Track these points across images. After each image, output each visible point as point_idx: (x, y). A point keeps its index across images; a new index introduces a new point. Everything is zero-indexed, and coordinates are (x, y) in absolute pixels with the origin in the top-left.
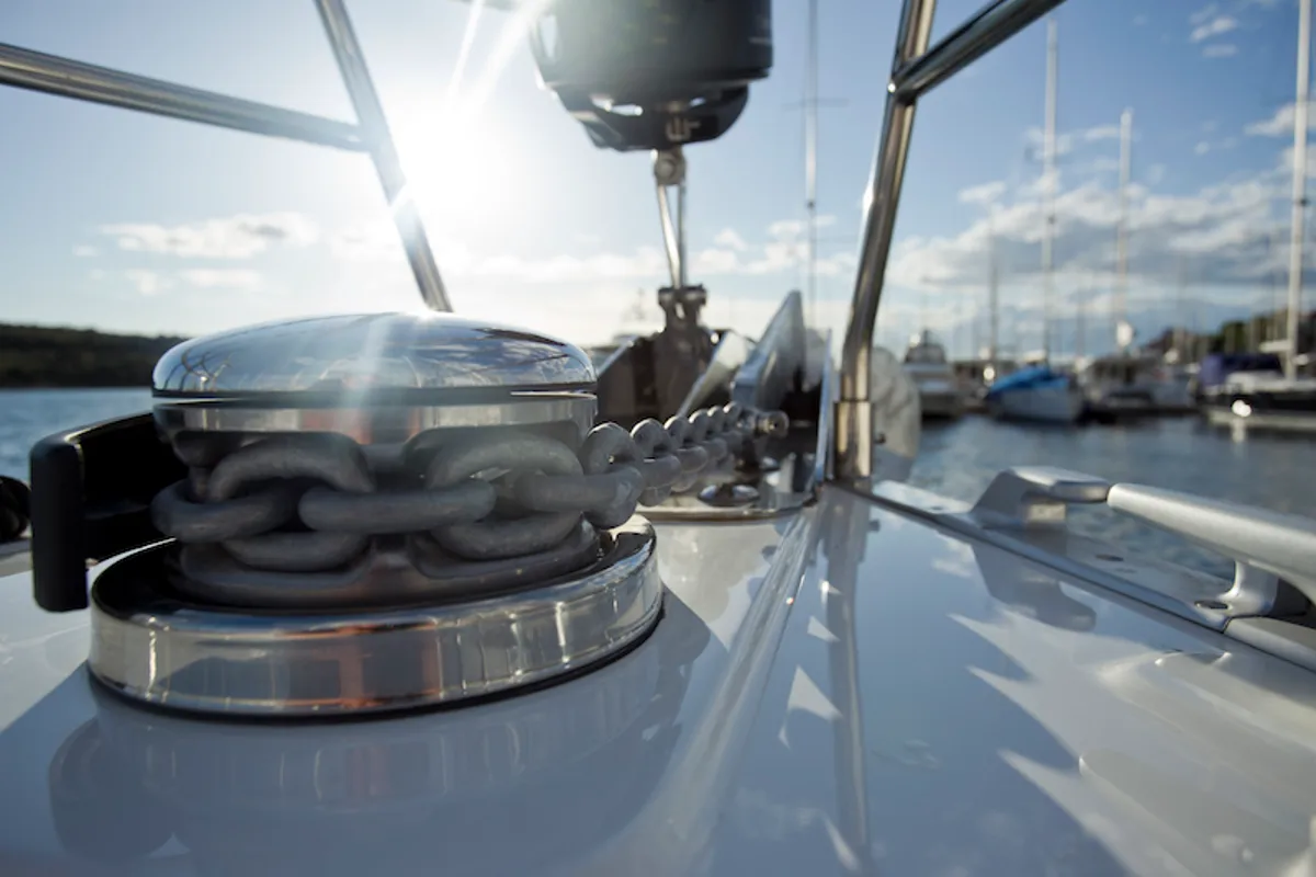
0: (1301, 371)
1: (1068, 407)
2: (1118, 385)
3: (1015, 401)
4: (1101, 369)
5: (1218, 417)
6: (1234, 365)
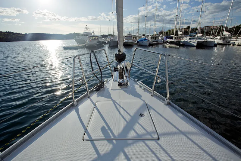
0: (175, 38)
1: (147, 44)
2: (154, 40)
3: (141, 43)
4: (152, 38)
5: (165, 45)
6: (167, 38)
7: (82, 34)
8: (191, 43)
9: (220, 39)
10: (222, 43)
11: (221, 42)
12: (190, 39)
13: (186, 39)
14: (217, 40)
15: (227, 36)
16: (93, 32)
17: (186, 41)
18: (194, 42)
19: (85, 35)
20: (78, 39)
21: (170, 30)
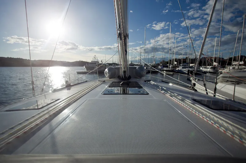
0: (170, 68)
6: (164, 67)
7: (91, 62)
8: (183, 71)
9: (211, 68)
10: (213, 71)
11: (211, 70)
12: (182, 68)
13: (180, 68)
14: (209, 69)
15: (216, 66)
16: (102, 61)
17: (180, 69)
18: (185, 70)
19: (93, 63)
20: (87, 66)
21: (170, 60)
